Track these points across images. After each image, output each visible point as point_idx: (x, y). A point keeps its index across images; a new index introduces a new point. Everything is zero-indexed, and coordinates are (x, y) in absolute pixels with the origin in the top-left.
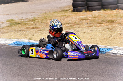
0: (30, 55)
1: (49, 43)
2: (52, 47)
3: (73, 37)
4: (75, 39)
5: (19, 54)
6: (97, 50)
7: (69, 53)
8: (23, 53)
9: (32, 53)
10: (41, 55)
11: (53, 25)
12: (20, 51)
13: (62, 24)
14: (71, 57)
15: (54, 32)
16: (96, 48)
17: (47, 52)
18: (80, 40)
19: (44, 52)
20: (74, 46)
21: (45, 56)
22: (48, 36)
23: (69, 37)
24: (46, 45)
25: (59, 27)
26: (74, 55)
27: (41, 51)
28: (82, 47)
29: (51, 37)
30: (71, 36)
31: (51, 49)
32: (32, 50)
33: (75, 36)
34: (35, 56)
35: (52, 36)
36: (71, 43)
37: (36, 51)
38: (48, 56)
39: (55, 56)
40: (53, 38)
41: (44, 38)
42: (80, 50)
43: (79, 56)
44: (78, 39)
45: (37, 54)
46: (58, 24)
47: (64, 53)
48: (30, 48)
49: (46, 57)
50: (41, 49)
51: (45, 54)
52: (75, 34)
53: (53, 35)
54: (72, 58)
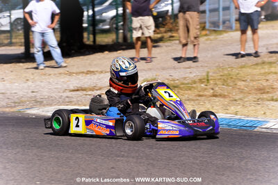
0: (73, 130)
3: (165, 92)
4: (170, 96)
5: (47, 128)
6: (215, 120)
7: (160, 125)
8: (56, 126)
9: (77, 126)
10: (96, 129)
11: (117, 69)
13: (136, 67)
14: (164, 132)
15: (120, 83)
16: (212, 117)
17: (111, 124)
18: (179, 99)
19: (104, 122)
21: (106, 132)
22: (108, 93)
23: (156, 91)
24: (104, 111)
25: (131, 72)
26: (170, 130)
27: (98, 121)
28: (185, 114)
29: (114, 93)
30: (161, 91)
32: (77, 118)
33: (169, 90)
34: (83, 133)
35: (116, 92)
37: (86, 121)
38: (113, 131)
39: (128, 131)
41: (100, 96)
42: (181, 118)
43: (180, 131)
44: (175, 98)
45: (87, 129)
47: (148, 126)
48: (72, 115)
49: (108, 133)
50: (97, 118)
51: (108, 127)
52: (168, 88)
53: (118, 89)
54: (166, 136)
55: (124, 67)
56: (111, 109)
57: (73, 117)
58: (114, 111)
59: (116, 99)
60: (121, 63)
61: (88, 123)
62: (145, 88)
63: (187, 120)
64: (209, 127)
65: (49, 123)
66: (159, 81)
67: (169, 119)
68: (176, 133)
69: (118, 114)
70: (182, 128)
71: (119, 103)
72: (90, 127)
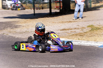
0: (21, 49)
1: (35, 40)
2: (38, 43)
3: (54, 35)
4: (55, 36)
5: (13, 48)
6: (71, 45)
7: (51, 47)
8: (16, 48)
9: (23, 48)
10: (29, 49)
11: (38, 27)
12: (13, 47)
14: (52, 50)
15: (39, 32)
16: (70, 43)
17: (34, 47)
18: (58, 38)
19: (32, 46)
20: (54, 42)
21: (33, 50)
23: (50, 35)
24: (33, 42)
27: (30, 46)
28: (60, 42)
29: (36, 35)
30: (52, 35)
31: (37, 44)
32: (23, 45)
33: (55, 34)
34: (25, 50)
35: (37, 35)
36: (51, 39)
38: (35, 49)
39: (40, 50)
40: (38, 36)
41: (31, 37)
42: (59, 44)
43: (58, 49)
44: (57, 37)
45: (26, 48)
46: (42, 26)
47: (47, 47)
50: (30, 45)
51: (33, 48)
53: (38, 34)
54: (53, 51)
55: (40, 26)
57: (21, 44)
58: (36, 42)
61: (26, 46)
62: (47, 34)
63: (61, 45)
64: (69, 47)
66: (51, 31)
67: (55, 45)
68: (57, 50)
69: (37, 43)
70: (59, 48)
71: (38, 39)
72: (27, 48)
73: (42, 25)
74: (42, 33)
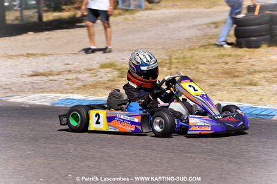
3: (190, 86)
4: (195, 90)
8: (74, 123)
9: (98, 122)
11: (138, 63)
15: (140, 78)
18: (204, 93)
19: (128, 118)
22: (127, 87)
23: (181, 86)
25: (152, 66)
27: (122, 117)
28: (212, 107)
29: (133, 88)
30: (185, 85)
31: (141, 113)
32: (97, 115)
33: (193, 84)
34: (105, 130)
35: (135, 86)
37: (107, 117)
38: (139, 127)
40: (137, 90)
41: (119, 91)
44: (200, 91)
45: (109, 125)
46: (149, 59)
48: (91, 111)
49: (134, 129)
50: (120, 114)
51: (132, 123)
52: (191, 81)
53: (137, 84)
55: (145, 61)
56: (132, 104)
57: (93, 113)
58: (136, 106)
59: (136, 94)
60: (142, 57)
65: (65, 119)
66: (182, 74)
68: (208, 130)
69: (140, 110)
71: (139, 98)
72: (113, 123)
73: (151, 58)
74: (151, 82)
